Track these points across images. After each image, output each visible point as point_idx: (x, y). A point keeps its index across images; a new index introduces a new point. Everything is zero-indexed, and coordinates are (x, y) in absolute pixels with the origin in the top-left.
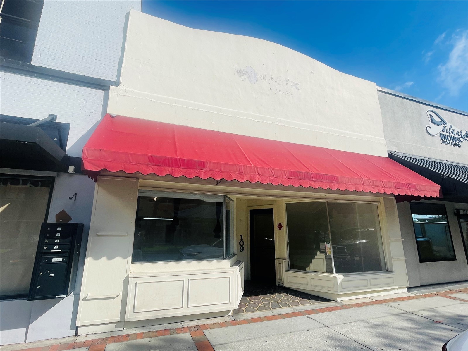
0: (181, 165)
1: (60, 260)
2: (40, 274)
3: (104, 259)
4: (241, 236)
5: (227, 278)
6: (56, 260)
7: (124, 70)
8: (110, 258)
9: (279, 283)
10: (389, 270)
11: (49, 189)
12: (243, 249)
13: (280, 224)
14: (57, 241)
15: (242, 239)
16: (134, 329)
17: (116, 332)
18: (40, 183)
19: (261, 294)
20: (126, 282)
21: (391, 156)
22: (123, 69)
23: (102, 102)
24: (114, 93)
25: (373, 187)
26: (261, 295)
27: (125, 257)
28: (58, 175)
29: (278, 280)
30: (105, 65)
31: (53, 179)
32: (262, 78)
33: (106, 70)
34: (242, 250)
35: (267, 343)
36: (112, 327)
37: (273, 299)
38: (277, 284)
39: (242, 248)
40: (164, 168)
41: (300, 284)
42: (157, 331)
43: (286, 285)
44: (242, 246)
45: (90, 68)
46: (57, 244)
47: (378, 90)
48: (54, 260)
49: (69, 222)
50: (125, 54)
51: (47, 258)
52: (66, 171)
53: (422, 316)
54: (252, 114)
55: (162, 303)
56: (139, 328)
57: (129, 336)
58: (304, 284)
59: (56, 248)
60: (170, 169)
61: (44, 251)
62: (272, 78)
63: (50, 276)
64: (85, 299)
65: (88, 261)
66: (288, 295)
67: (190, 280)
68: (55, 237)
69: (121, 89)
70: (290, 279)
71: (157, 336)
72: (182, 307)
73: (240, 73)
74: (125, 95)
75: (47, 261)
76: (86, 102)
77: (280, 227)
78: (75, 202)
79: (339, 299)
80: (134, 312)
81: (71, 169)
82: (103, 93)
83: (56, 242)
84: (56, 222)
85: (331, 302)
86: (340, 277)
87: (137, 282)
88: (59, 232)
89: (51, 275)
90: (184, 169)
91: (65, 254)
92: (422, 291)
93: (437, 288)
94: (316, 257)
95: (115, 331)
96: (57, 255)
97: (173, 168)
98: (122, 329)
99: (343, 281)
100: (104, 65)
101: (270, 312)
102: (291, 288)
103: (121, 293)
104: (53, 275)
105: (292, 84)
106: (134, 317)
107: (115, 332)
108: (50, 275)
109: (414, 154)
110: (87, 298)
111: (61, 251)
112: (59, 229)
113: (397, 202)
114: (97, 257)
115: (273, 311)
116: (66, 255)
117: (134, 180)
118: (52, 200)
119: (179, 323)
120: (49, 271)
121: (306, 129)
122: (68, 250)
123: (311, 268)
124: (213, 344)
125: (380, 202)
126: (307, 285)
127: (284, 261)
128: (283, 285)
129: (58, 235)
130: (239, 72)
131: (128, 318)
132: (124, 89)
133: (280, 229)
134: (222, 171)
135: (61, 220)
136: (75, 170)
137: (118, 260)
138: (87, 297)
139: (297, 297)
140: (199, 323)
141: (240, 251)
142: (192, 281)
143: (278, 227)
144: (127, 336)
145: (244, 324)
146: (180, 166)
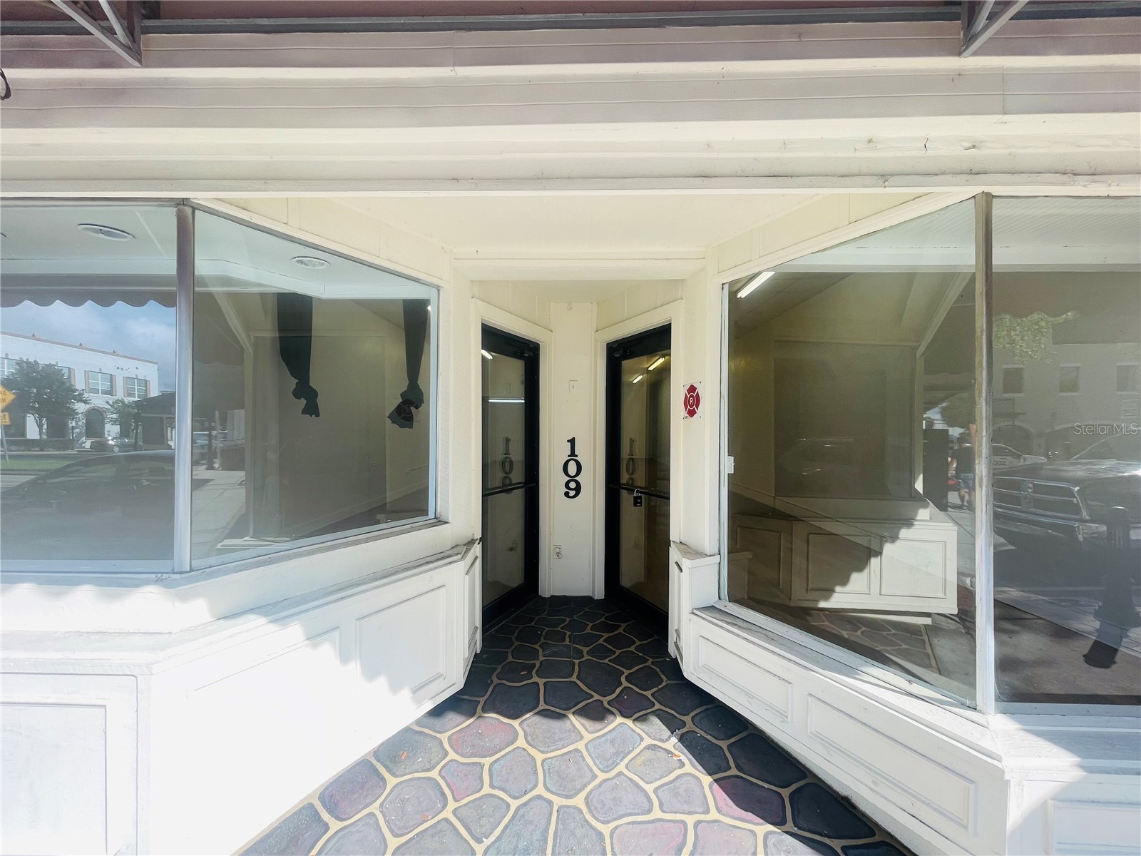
4: (572, 441)
9: (677, 650)
12: (578, 489)
13: (692, 389)
15: (573, 454)
34: (572, 493)
38: (671, 648)
39: (573, 485)
43: (690, 673)
44: (573, 479)
58: (768, 707)
77: (693, 401)
126: (783, 716)
127: (687, 563)
133: (692, 413)
141: (567, 494)
143: (686, 404)
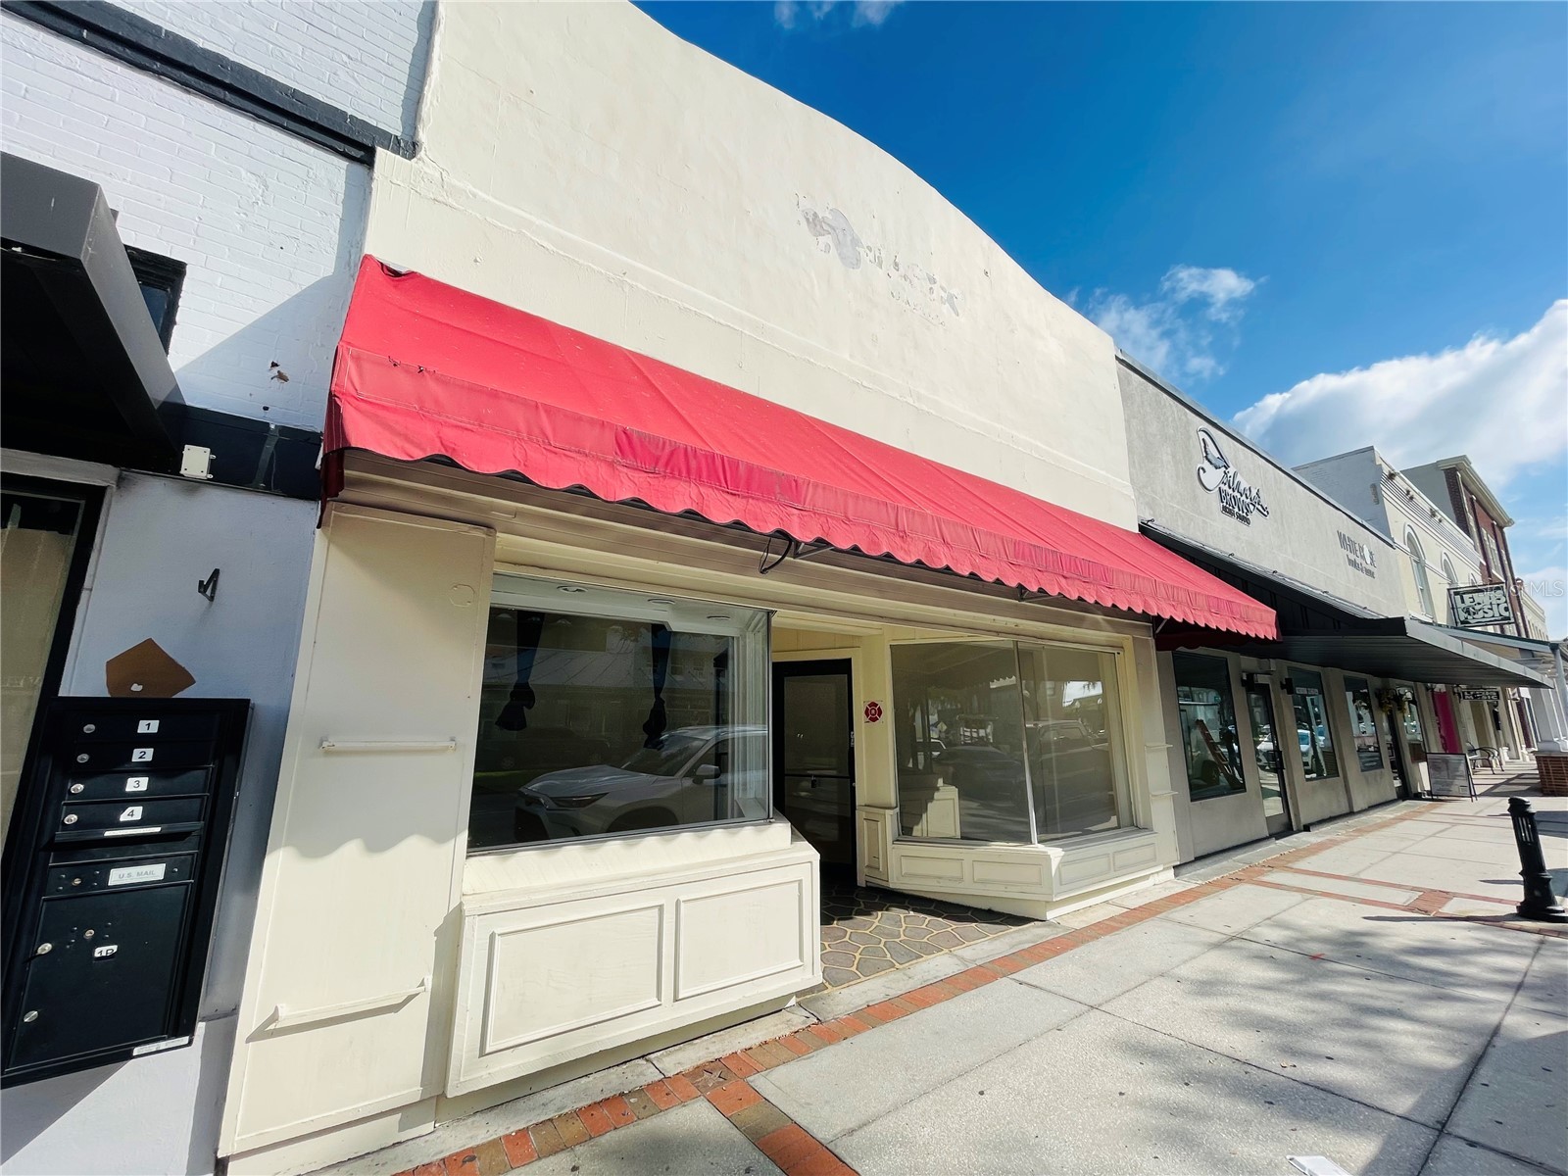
0: (729, 483)
1: (155, 872)
2: (40, 951)
3: (352, 849)
5: (793, 885)
6: (129, 875)
7: (435, 102)
8: (377, 844)
9: (869, 879)
10: (1141, 825)
11: (71, 542)
13: (874, 704)
14: (137, 784)
16: (477, 1117)
17: (403, 1145)
18: (16, 510)
19: (836, 918)
20: (450, 935)
21: (1145, 530)
22: (429, 96)
23: (340, 207)
24: (395, 181)
25: (1173, 606)
26: (840, 922)
27: (441, 837)
28: (120, 481)
29: (866, 870)
30: (349, 57)
31: (95, 496)
32: (871, 255)
33: (353, 78)
35: (986, 1096)
36: (387, 1130)
37: (879, 930)
38: (861, 882)
40: (674, 483)
41: (940, 878)
42: (578, 1113)
43: (895, 882)
45: (285, 52)
46: (135, 799)
47: (1117, 358)
48: (119, 877)
49: (179, 695)
50: (437, 39)
51: (76, 871)
52: (168, 465)
53: (1268, 943)
54: (849, 359)
55: (591, 999)
56: (496, 1111)
57: (472, 1159)
58: (951, 879)
59: (130, 819)
60: (693, 490)
61: (60, 836)
62: (896, 264)
63: (97, 955)
64: (261, 1034)
65: (279, 865)
66: (912, 913)
67: (682, 905)
68: (127, 767)
69: (425, 173)
70: (908, 866)
71: (591, 1138)
72: (659, 1003)
73: (814, 222)
74: (440, 198)
75: (77, 882)
76: (267, 187)
77: (874, 712)
78: (211, 605)
79: (1050, 915)
80: (482, 1054)
81: (196, 460)
82: (343, 172)
83: (128, 789)
84: (109, 696)
85: (1032, 924)
86: (1055, 853)
87: (496, 932)
88: (146, 741)
89: (101, 951)
90: (739, 500)
91: (180, 843)
92: (1198, 872)
93: (1220, 861)
94: (937, 795)
95: (399, 1143)
96: (133, 850)
97: (702, 490)
98: (429, 1127)
99: (1063, 863)
100: (345, 59)
101: (899, 975)
102: (911, 893)
103: (429, 985)
104: (115, 948)
105: (945, 295)
106: (484, 1073)
107: (399, 1149)
108: (98, 950)
109: (1181, 531)
110: (272, 1027)
111: (157, 830)
112: (148, 727)
113: (1157, 649)
114: (315, 847)
115: (908, 972)
116: (188, 850)
117: (479, 533)
118: (84, 595)
119: (641, 1061)
120: (90, 933)
121: (977, 431)
122: (197, 826)
123: (925, 828)
124: (823, 1134)
125: (1122, 647)
126: (961, 879)
127: (888, 812)
128: (884, 884)
129: (143, 755)
130: (811, 220)
131: (462, 1080)
132: (438, 175)
133: (874, 720)
134: (850, 521)
135: (136, 688)
136: (213, 467)
137: (414, 848)
138: (274, 1018)
139: (940, 919)
140: (713, 1049)
142: (688, 904)
143: (867, 715)
144: (464, 1162)
145: (859, 1032)
146: (724, 484)
